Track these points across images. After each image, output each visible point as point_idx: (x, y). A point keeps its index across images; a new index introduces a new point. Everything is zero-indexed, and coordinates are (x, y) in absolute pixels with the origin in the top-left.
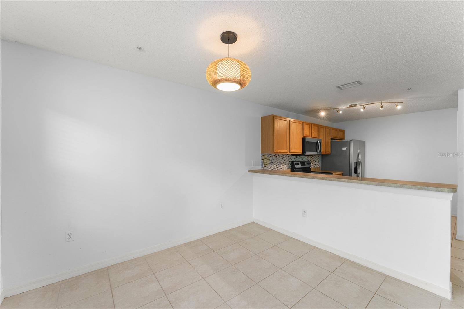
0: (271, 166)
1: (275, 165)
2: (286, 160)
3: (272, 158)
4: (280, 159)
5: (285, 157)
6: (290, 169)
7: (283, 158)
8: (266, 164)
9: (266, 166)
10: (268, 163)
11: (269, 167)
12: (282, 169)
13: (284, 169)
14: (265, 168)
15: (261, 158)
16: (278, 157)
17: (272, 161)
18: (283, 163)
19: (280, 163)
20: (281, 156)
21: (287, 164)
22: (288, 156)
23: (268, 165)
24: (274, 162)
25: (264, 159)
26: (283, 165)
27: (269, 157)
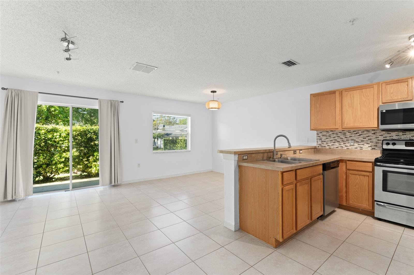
0: (333, 144)
1: (340, 143)
2: (369, 138)
3: (335, 135)
4: (353, 136)
5: (365, 134)
6: (380, 151)
7: (360, 135)
8: (324, 141)
9: (325, 143)
10: (328, 140)
11: (330, 145)
12: (359, 148)
13: (363, 149)
14: (323, 145)
15: (316, 135)
16: (348, 134)
17: (336, 138)
18: (359, 141)
19: (353, 141)
20: (355, 132)
21: (371, 144)
22: (373, 132)
23: (327, 142)
24: (339, 140)
25: (321, 136)
26: (359, 144)
27: (329, 134)
